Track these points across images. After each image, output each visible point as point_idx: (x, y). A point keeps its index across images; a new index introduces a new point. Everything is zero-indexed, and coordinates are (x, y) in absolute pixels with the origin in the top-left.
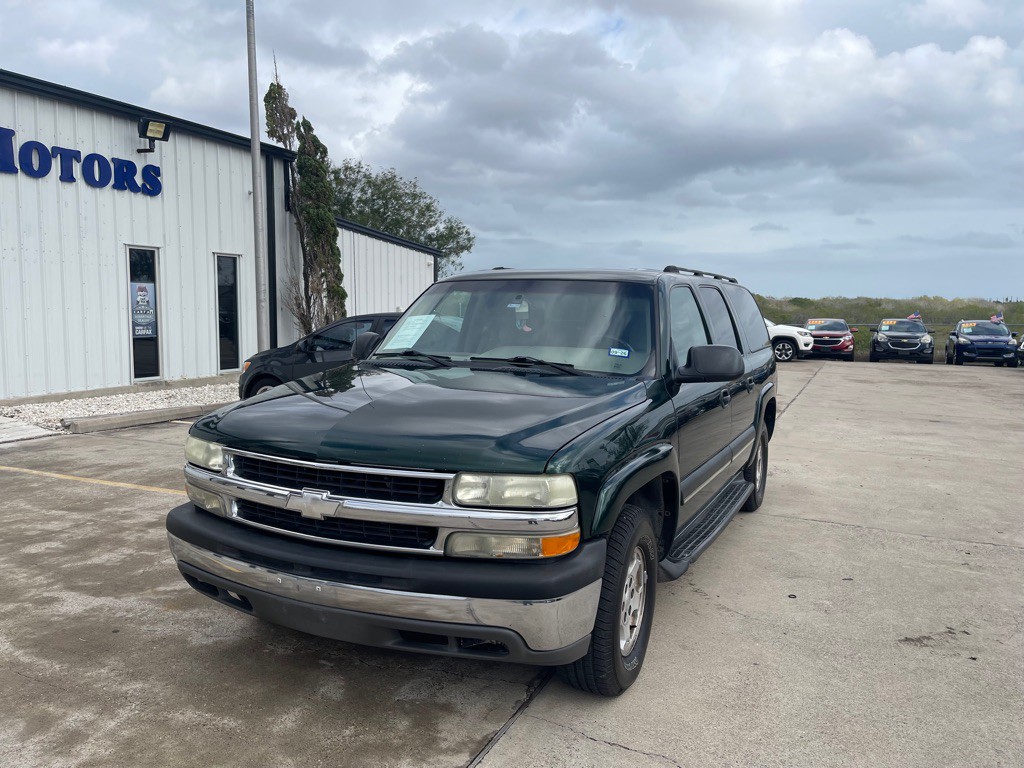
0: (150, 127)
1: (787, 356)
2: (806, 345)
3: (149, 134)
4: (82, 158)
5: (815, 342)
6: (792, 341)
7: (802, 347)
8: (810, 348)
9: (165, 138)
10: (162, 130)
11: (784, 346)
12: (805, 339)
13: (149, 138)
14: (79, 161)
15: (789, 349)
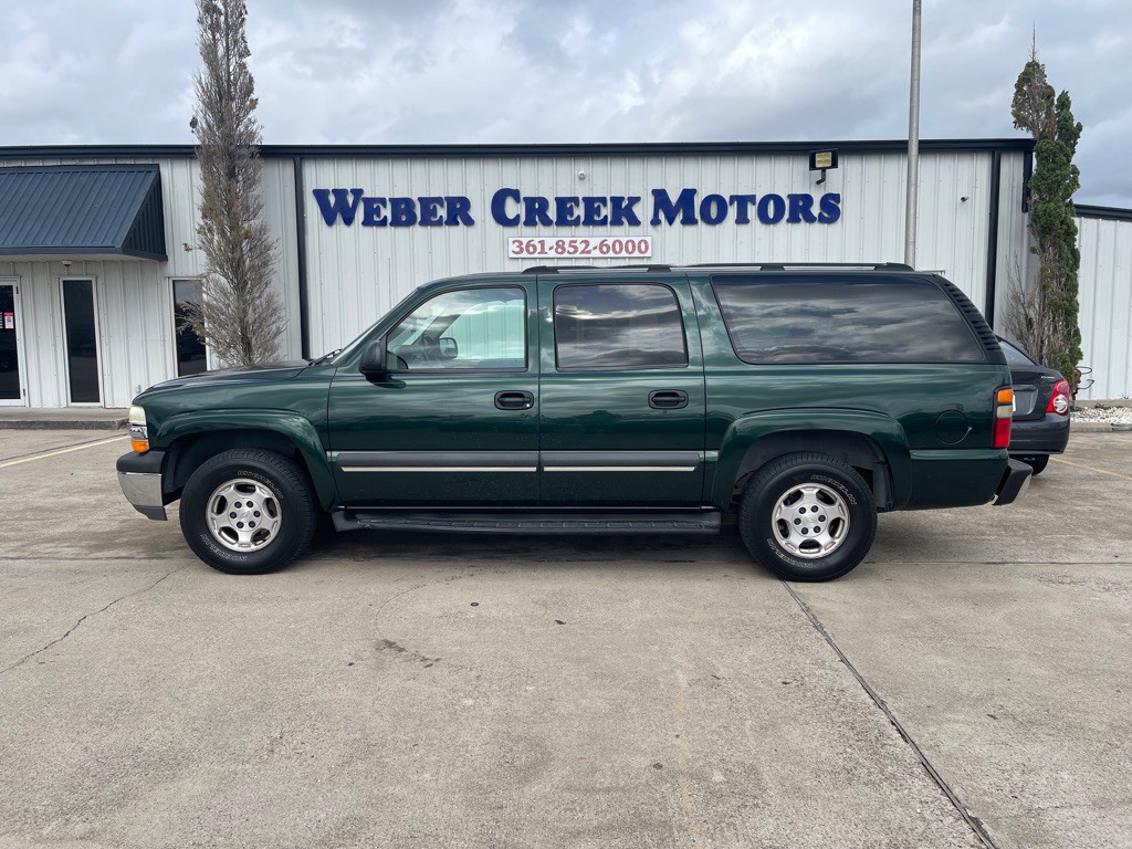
0: (818, 159)
3: (818, 165)
4: (758, 201)
9: (834, 165)
10: (830, 158)
13: (819, 169)
14: (754, 204)
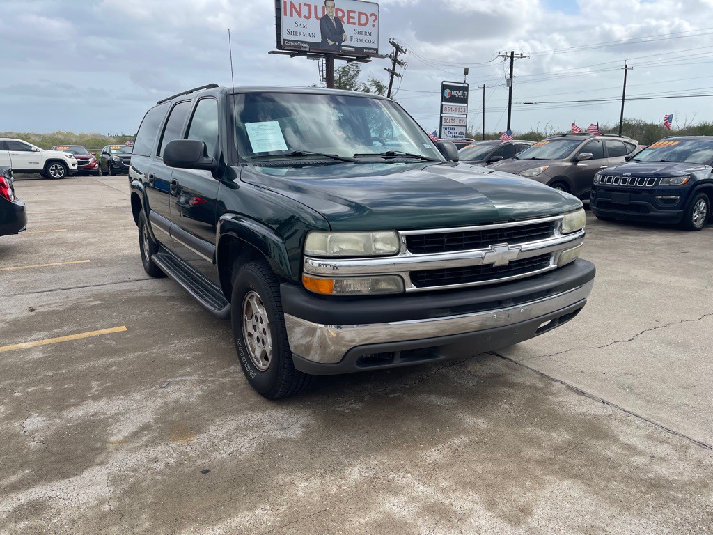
1: (60, 174)
2: (74, 165)
5: (79, 163)
6: (62, 162)
7: (71, 167)
8: (76, 167)
11: (56, 166)
12: (72, 163)
15: (61, 169)
